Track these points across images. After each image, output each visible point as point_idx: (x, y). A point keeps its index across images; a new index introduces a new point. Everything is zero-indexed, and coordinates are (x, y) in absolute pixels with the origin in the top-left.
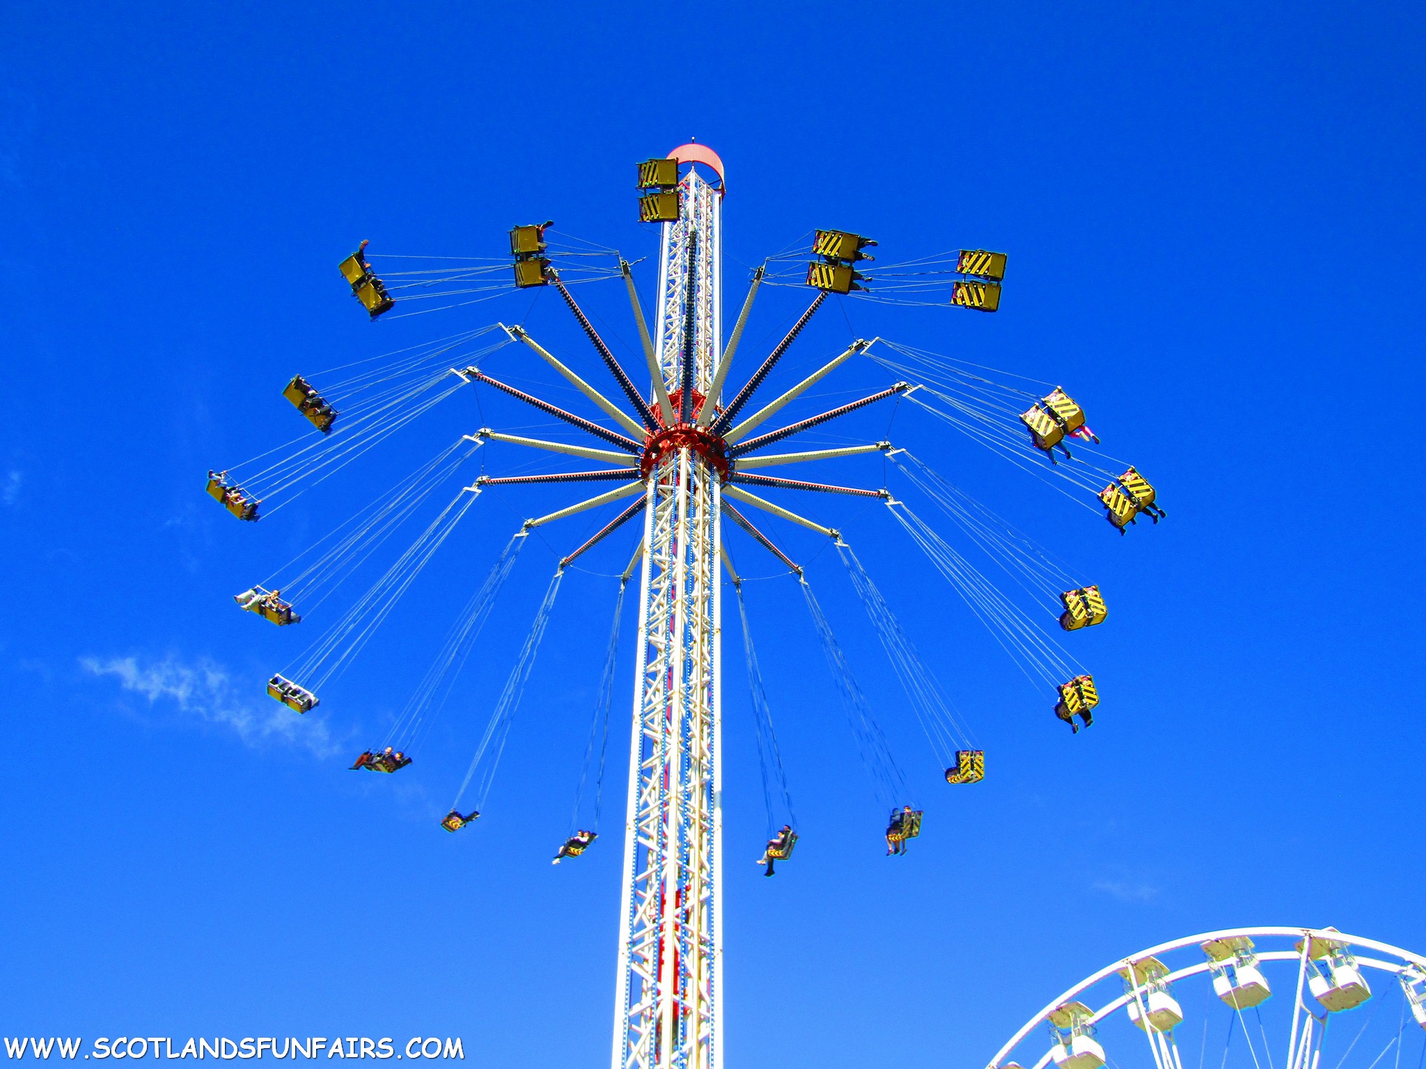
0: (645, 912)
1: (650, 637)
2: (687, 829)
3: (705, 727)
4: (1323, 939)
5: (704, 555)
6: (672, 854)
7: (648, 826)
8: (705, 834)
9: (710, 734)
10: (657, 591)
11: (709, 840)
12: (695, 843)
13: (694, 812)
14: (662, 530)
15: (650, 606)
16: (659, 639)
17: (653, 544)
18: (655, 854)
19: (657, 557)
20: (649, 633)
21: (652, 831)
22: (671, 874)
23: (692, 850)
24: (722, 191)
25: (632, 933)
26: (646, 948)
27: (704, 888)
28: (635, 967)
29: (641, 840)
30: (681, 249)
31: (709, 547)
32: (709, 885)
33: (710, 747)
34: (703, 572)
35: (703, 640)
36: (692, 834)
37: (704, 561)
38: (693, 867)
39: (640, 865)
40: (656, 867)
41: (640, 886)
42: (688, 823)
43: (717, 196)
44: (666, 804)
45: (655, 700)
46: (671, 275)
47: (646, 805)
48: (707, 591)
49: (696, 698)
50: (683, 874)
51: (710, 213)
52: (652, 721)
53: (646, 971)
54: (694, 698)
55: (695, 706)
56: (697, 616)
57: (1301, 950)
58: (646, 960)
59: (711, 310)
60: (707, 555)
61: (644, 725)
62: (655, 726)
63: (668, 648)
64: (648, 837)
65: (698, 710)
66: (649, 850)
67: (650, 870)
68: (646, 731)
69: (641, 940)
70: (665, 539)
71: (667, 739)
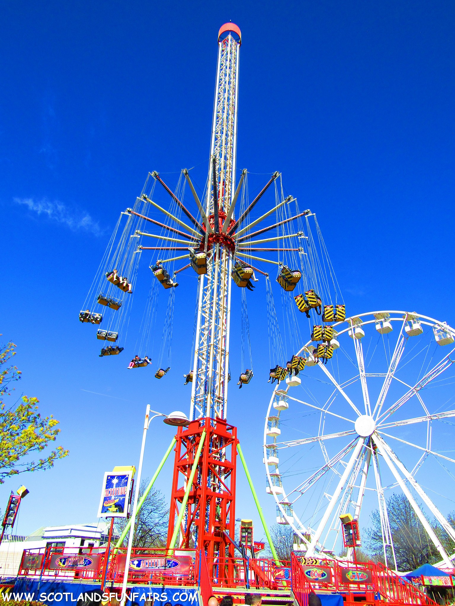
0: (207, 298)
1: (210, 211)
4: (412, 315)
6: (216, 281)
12: (223, 278)
18: (210, 281)
22: (215, 287)
23: (222, 280)
24: (240, 43)
25: (203, 304)
26: (207, 309)
28: (203, 314)
30: (225, 67)
31: (231, 180)
34: (229, 189)
36: (222, 275)
37: (229, 185)
38: (222, 285)
39: (205, 284)
40: (210, 285)
41: (205, 290)
42: (221, 272)
43: (239, 45)
48: (230, 196)
50: (219, 287)
51: (235, 52)
53: (207, 316)
57: (404, 318)
58: (206, 312)
59: (235, 91)
60: (230, 183)
64: (208, 275)
66: (208, 279)
67: (208, 285)
69: (205, 307)
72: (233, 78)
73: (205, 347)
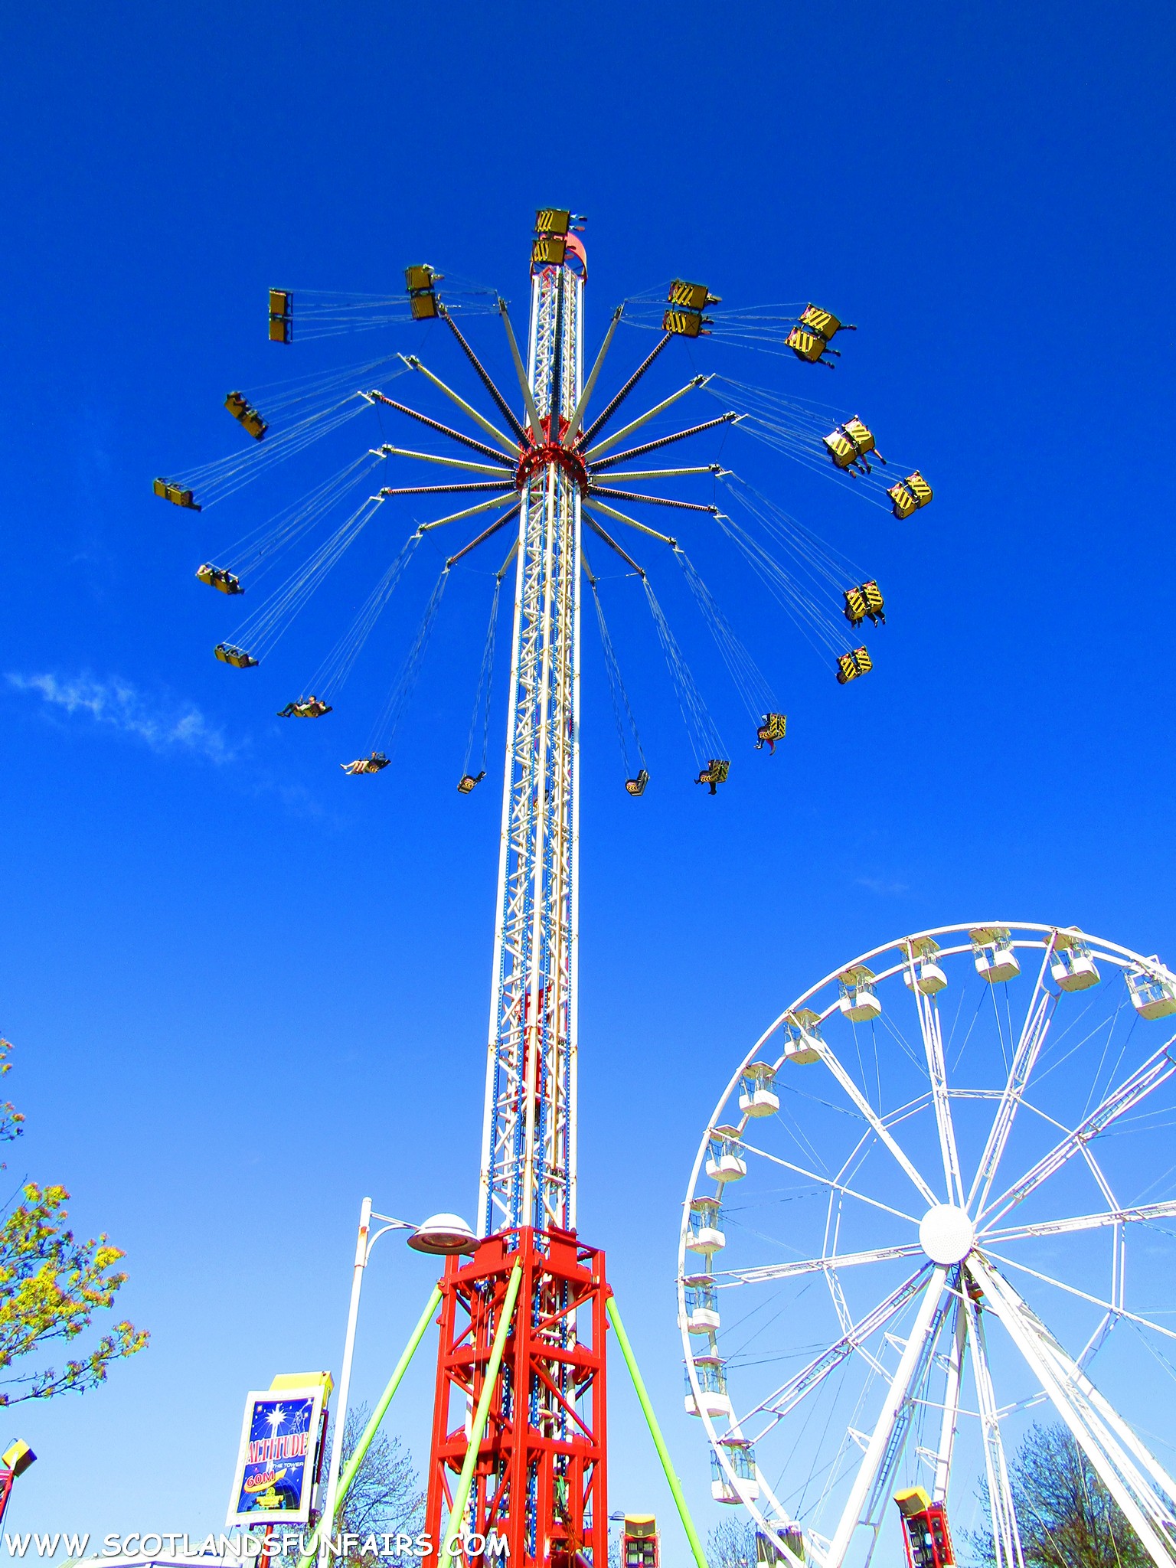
0: (516, 905)
1: (521, 680)
2: (551, 839)
3: (566, 756)
5: (566, 609)
6: (538, 860)
7: (518, 836)
8: (565, 844)
9: (570, 762)
10: (527, 640)
11: (568, 848)
12: (558, 850)
13: (557, 825)
14: (531, 587)
15: (521, 653)
16: (528, 682)
17: (524, 600)
18: (524, 858)
19: (527, 610)
20: (520, 676)
21: (522, 840)
22: (538, 874)
23: (555, 857)
24: (584, 276)
25: (506, 921)
26: (517, 933)
27: (564, 887)
28: (508, 947)
29: (513, 846)
30: (548, 332)
31: (571, 603)
32: (569, 884)
33: (570, 772)
34: (566, 625)
35: (565, 683)
36: (555, 843)
37: (566, 615)
38: (556, 870)
39: (512, 866)
40: (524, 869)
41: (512, 883)
42: (552, 835)
43: (581, 281)
44: (534, 818)
45: (525, 733)
46: (539, 356)
47: (517, 819)
48: (569, 642)
49: (559, 732)
50: (547, 875)
51: (574, 298)
52: (522, 750)
53: (516, 950)
54: (557, 732)
55: (559, 739)
56: (560, 663)
58: (516, 942)
59: (574, 389)
60: (569, 610)
61: (516, 753)
62: (524, 754)
63: (536, 689)
64: (519, 844)
65: (560, 742)
66: (519, 855)
67: (520, 871)
68: (517, 758)
69: (513, 927)
70: (533, 595)
71: (535, 766)
72: (568, 357)
73: (514, 1033)
